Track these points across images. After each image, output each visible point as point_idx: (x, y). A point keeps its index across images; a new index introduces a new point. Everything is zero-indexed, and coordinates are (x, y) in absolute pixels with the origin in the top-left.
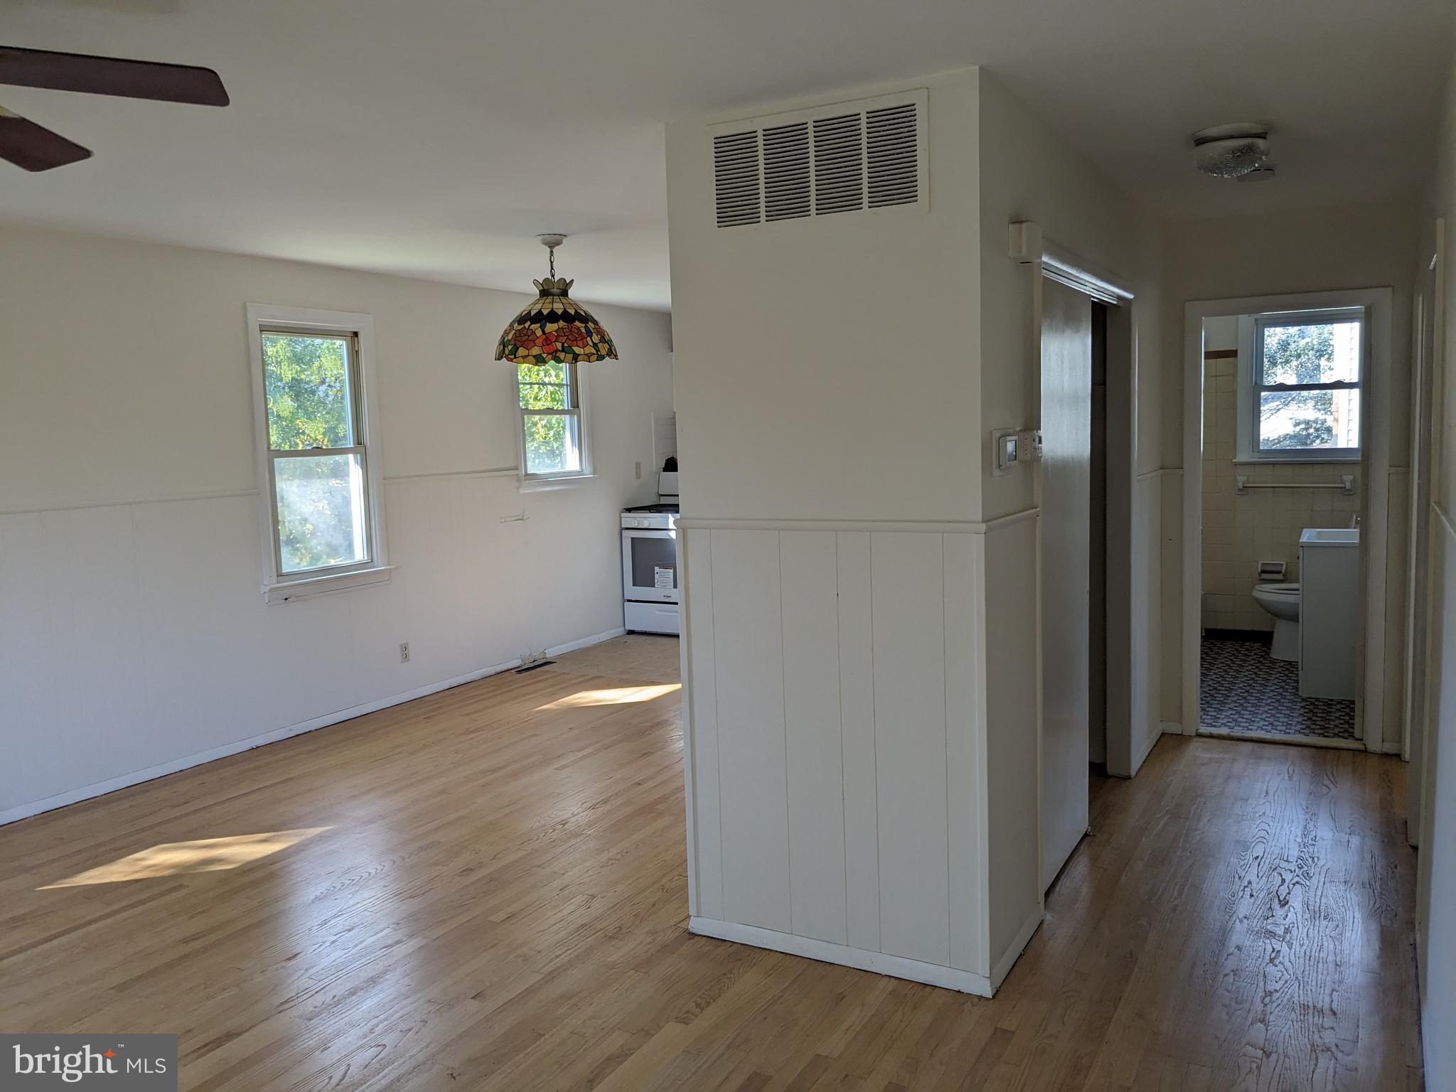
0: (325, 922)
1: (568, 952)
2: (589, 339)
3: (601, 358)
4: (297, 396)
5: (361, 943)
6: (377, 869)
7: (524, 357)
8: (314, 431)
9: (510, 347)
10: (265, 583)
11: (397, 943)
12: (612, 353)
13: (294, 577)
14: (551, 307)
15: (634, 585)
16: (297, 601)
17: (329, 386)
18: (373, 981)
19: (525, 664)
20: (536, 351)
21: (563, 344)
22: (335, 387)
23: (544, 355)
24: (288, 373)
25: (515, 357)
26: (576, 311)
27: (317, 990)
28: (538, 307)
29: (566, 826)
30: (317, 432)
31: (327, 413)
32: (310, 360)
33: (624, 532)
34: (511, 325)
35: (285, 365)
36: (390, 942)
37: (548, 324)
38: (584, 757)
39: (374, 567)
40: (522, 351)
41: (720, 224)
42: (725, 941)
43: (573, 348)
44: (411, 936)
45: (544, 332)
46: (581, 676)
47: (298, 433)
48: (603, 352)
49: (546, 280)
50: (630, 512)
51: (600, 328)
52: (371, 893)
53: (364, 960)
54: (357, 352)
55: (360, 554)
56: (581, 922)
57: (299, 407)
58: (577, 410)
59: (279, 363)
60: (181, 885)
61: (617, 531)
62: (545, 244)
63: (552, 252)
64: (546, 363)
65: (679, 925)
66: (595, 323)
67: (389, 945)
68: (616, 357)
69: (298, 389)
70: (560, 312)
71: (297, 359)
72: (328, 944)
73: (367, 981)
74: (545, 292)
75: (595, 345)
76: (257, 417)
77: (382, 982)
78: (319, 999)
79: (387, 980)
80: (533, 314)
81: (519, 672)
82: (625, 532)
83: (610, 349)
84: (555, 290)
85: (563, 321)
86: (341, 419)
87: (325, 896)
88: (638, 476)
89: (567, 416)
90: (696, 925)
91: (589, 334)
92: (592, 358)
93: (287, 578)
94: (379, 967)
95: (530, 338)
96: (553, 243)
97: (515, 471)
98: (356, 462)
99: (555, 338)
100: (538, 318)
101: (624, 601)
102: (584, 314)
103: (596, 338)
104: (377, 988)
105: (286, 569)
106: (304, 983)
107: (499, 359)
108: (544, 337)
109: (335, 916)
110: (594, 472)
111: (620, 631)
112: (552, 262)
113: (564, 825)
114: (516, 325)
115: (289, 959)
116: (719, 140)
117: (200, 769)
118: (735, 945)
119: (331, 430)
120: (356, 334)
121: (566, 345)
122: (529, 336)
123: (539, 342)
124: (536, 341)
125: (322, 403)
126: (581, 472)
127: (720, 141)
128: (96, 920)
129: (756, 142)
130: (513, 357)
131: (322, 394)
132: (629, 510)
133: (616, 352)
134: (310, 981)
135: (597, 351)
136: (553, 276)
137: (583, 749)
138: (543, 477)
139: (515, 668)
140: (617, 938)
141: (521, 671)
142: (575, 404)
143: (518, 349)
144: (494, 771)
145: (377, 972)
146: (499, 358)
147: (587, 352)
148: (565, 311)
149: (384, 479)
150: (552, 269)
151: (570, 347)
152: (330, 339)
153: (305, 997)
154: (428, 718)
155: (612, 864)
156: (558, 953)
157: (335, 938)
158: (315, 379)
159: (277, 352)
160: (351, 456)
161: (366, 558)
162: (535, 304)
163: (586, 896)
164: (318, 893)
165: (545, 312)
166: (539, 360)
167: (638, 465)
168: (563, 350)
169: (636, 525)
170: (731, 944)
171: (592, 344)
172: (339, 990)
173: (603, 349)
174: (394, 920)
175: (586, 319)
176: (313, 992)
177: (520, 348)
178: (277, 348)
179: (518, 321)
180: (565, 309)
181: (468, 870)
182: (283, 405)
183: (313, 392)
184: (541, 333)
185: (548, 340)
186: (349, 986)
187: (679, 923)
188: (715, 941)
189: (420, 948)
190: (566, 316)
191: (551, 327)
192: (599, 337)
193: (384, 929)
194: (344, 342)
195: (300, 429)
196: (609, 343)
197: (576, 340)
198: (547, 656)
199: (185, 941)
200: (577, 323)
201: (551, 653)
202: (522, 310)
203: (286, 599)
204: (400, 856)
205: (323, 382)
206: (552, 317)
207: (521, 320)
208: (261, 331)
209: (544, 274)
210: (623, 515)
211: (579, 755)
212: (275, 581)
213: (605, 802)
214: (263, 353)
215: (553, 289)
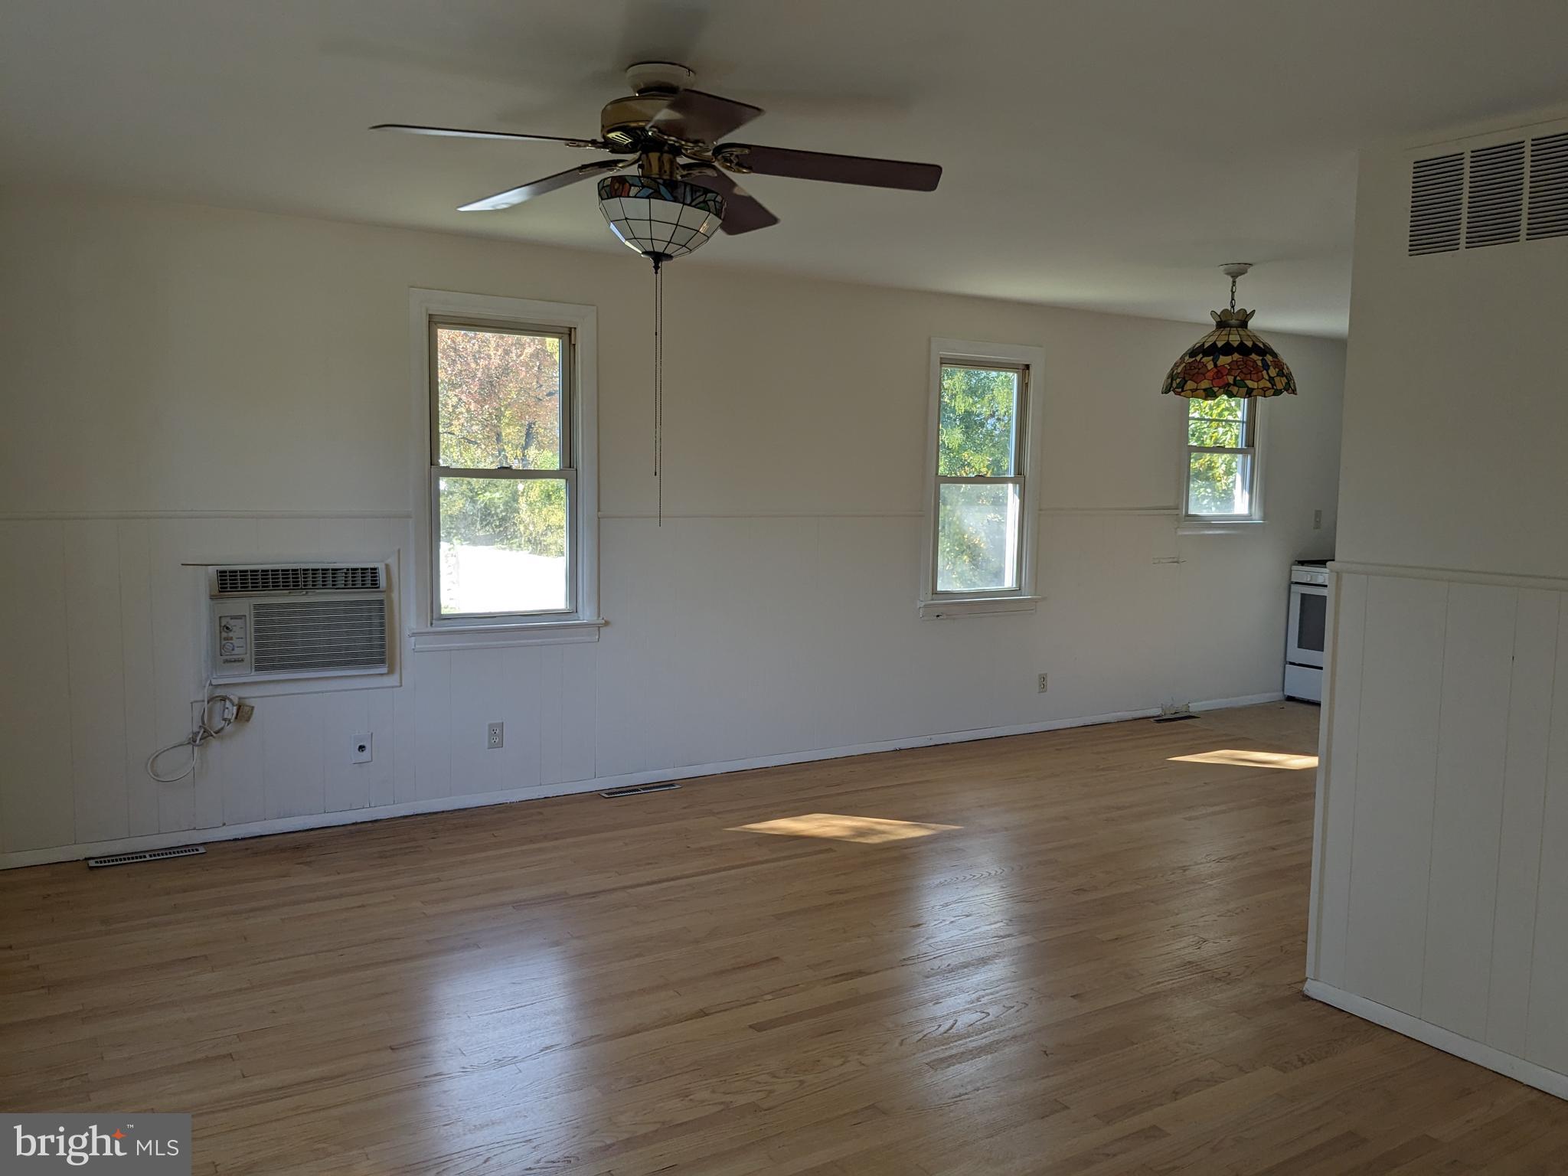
0: (947, 905)
1: (1171, 982)
2: (1265, 372)
3: (1278, 393)
4: (967, 427)
5: (976, 928)
6: (997, 872)
7: (1193, 391)
8: (980, 463)
9: (1178, 380)
10: (921, 599)
11: (1009, 936)
12: (1290, 388)
13: (950, 596)
14: (1227, 339)
15: (1299, 647)
16: (947, 618)
17: (999, 419)
18: (984, 961)
19: (1165, 714)
20: (1205, 384)
21: (1235, 377)
22: (1003, 420)
23: (1216, 389)
24: (961, 405)
25: (1183, 391)
26: (1254, 343)
27: (935, 956)
28: (1213, 339)
29: (1187, 872)
30: (982, 464)
31: (993, 446)
32: (983, 393)
33: (1293, 586)
34: (1182, 358)
35: (959, 397)
36: (1002, 934)
37: (1221, 357)
38: (1214, 814)
39: (1021, 596)
40: (1190, 385)
41: (1412, 253)
42: (1343, 1011)
43: (1247, 382)
44: (1023, 933)
45: (1216, 365)
46: (1226, 735)
47: (963, 465)
48: (1279, 386)
49: (1225, 311)
50: (1302, 565)
51: (1279, 361)
52: (989, 890)
53: (977, 942)
54: (1027, 384)
55: (1009, 582)
56: (1187, 959)
57: (967, 438)
58: (1251, 450)
59: (953, 397)
60: (830, 849)
61: (1285, 584)
62: (1228, 274)
63: (1234, 282)
64: (1216, 397)
65: (1293, 985)
66: (1274, 355)
67: (1001, 936)
68: (1294, 392)
69: (969, 421)
70: (1235, 344)
71: (972, 392)
72: (948, 923)
73: (978, 960)
74: (1222, 324)
75: (1271, 379)
76: (930, 447)
77: (991, 964)
78: (937, 963)
79: (996, 964)
80: (1206, 346)
81: (1159, 721)
82: (1294, 588)
83: (1288, 383)
84: (1233, 322)
85: (1238, 353)
86: (1005, 452)
87: (948, 884)
88: (1317, 525)
89: (1240, 456)
90: (1312, 988)
91: (1266, 367)
92: (1267, 393)
93: (940, 596)
94: (990, 952)
95: (1201, 371)
96: (1236, 273)
97: (1177, 511)
98: (1015, 492)
99: (1227, 371)
100: (1212, 351)
101: (1286, 662)
102: (1262, 346)
103: (1273, 372)
104: (986, 967)
105: (940, 588)
106: (924, 948)
107: (1166, 393)
108: (1215, 370)
109: (955, 902)
110: (1264, 518)
111: (1277, 695)
112: (1233, 293)
113: (1185, 871)
114: (1187, 358)
115: (914, 926)
116: (1419, 164)
117: (849, 760)
118: (1354, 1018)
119: (996, 463)
120: (1027, 367)
121: (1238, 378)
122: (1199, 369)
123: (1209, 375)
124: (1206, 375)
125: (990, 434)
126: (1249, 517)
127: (1420, 166)
128: (762, 863)
129: (1462, 164)
130: (1180, 390)
131: (989, 427)
132: (1302, 563)
133: (1295, 386)
134: (930, 948)
135: (1273, 385)
136: (1233, 307)
137: (1215, 805)
138: (1206, 519)
139: (1153, 717)
140: (1224, 981)
141: (1160, 720)
142: (1250, 443)
143: (1186, 382)
144: (1118, 808)
145: (989, 955)
146: (1166, 391)
147: (1261, 386)
148: (1242, 344)
149: (1040, 510)
150: (1233, 299)
151: (1242, 380)
152: (1004, 371)
153: (924, 959)
154: (1060, 750)
155: (1231, 916)
156: (1160, 980)
157: (953, 919)
158: (986, 412)
159: (954, 385)
160: (1011, 486)
161: (1014, 586)
162: (1210, 336)
163: (1197, 938)
164: (942, 880)
165: (1220, 344)
166: (1209, 394)
167: (1318, 514)
168: (1235, 384)
169: (1309, 580)
170: (1348, 1015)
171: (1267, 378)
172: (954, 960)
173: (1280, 382)
174: (1006, 917)
175: (1264, 351)
176: (932, 957)
177: (1189, 382)
178: (955, 381)
179: (1190, 354)
180: (1241, 341)
181: (1081, 890)
182: (952, 436)
183: (982, 425)
184: (1213, 366)
185: (1219, 373)
186: (962, 960)
187: (1295, 983)
188: (1331, 1009)
189: (1029, 945)
190: (1242, 349)
191: (1224, 360)
192: (1277, 370)
193: (998, 922)
194: (1016, 375)
195: (966, 460)
196: (1289, 377)
197: (1250, 373)
198: (1191, 710)
199: (831, 893)
200: (1254, 356)
201: (1195, 707)
202: (1194, 343)
203: (938, 616)
204: (1019, 865)
205: (992, 416)
206: (1228, 349)
207: (1193, 353)
208: (941, 363)
209: (1222, 305)
210: (1295, 568)
211: (1210, 810)
212: (930, 598)
213: (1233, 858)
214: (941, 384)
215: (1232, 320)
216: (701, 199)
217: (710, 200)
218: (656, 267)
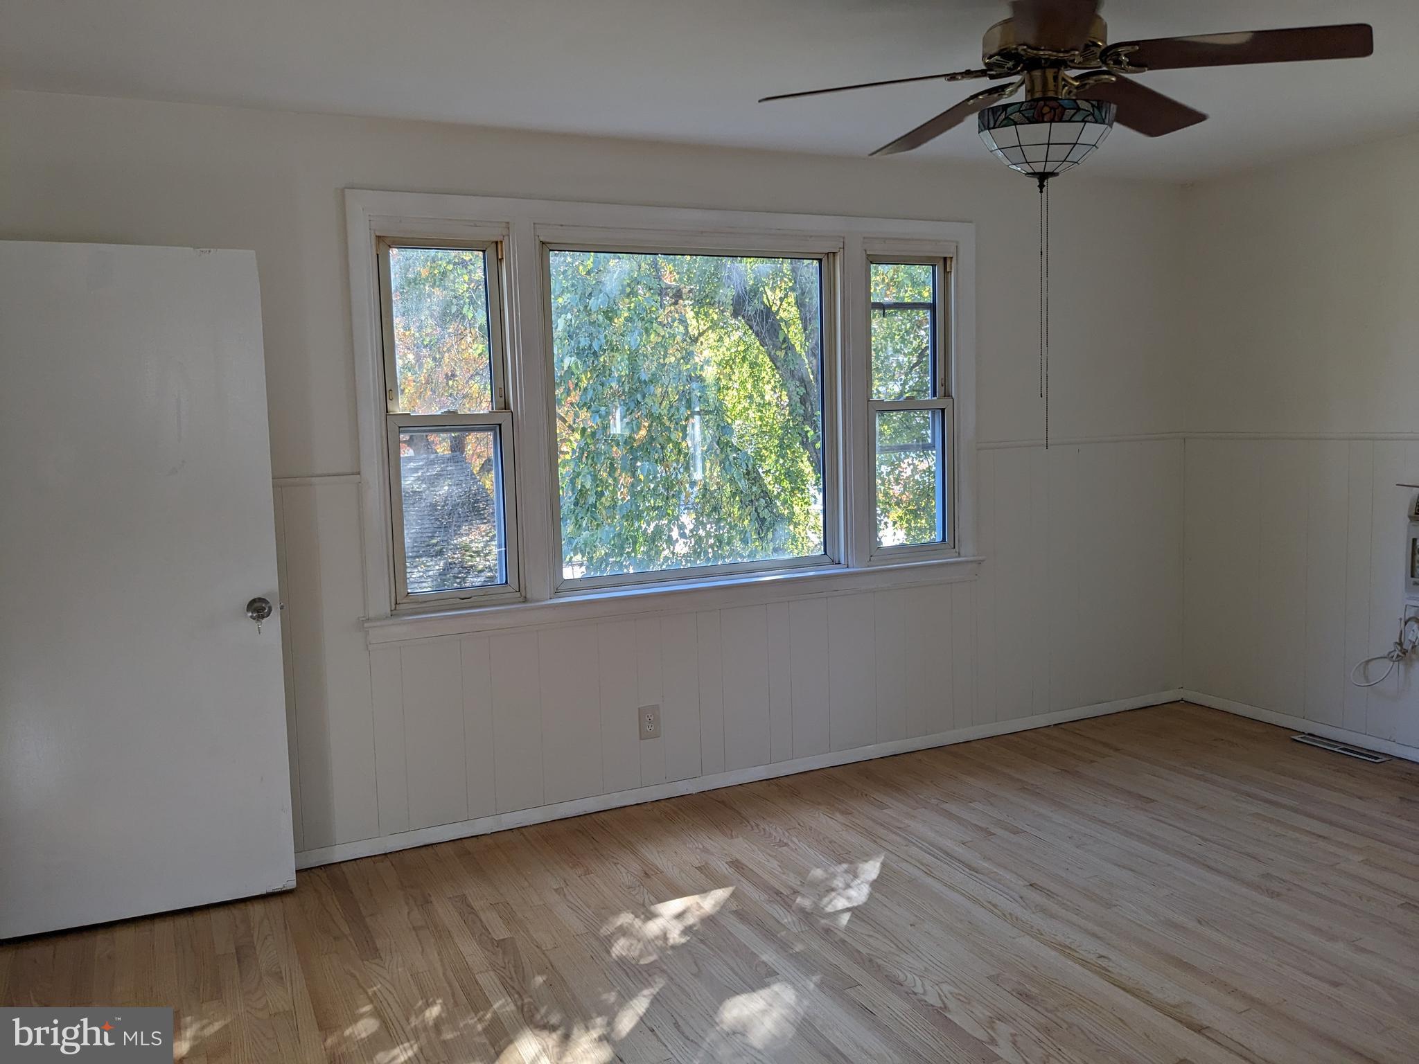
216: (1003, 116)
217: (1011, 114)
218: (1041, 186)
